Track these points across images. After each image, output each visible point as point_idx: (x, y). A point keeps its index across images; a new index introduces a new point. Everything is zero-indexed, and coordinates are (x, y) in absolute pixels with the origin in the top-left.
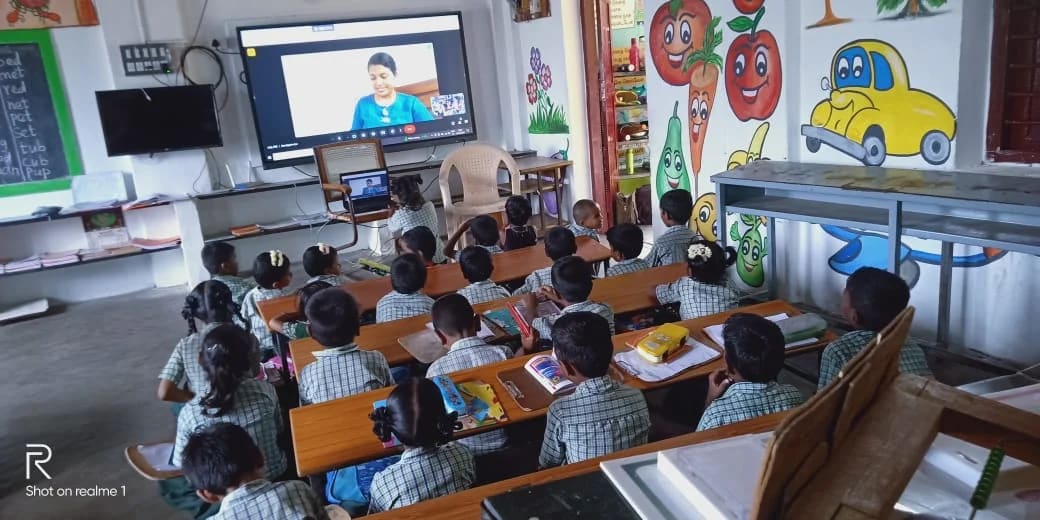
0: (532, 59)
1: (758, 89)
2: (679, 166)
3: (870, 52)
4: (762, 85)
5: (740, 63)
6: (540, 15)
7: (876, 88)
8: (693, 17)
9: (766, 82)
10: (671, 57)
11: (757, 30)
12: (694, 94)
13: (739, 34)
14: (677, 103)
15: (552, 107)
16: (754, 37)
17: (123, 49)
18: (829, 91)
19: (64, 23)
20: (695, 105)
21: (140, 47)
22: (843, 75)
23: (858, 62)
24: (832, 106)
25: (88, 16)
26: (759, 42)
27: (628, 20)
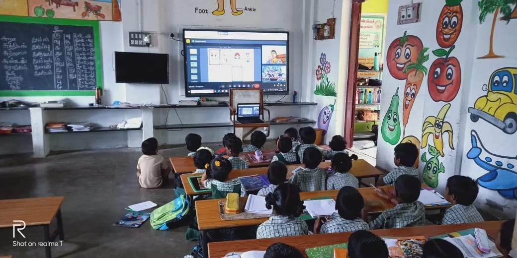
0: (321, 58)
1: (446, 86)
2: (395, 120)
3: (514, 74)
4: (449, 84)
5: (437, 72)
6: (329, 38)
7: (515, 93)
8: (412, 46)
9: (452, 83)
10: (398, 65)
11: (449, 56)
12: (408, 84)
13: (438, 57)
14: (398, 88)
15: (329, 83)
16: (446, 60)
17: (130, 33)
18: (486, 92)
19: (106, 19)
20: (408, 91)
21: (138, 33)
22: (496, 85)
23: (505, 78)
24: (488, 100)
25: (117, 16)
26: (450, 62)
27: (370, 44)
